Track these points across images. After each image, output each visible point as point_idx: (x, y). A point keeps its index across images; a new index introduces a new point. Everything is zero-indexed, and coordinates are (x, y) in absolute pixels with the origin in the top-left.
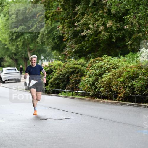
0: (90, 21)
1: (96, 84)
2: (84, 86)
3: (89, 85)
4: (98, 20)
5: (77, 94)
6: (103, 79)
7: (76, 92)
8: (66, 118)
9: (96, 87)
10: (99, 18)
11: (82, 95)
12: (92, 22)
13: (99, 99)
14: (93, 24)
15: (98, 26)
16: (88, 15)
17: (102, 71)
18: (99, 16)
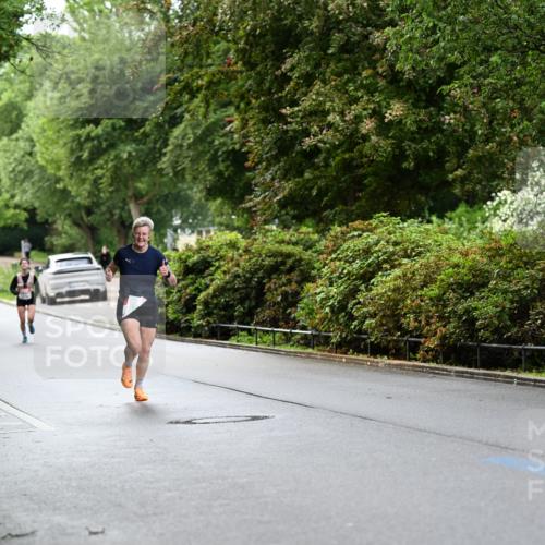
0: (333, 101)
1: (350, 306)
2: (311, 313)
3: (327, 310)
4: (356, 100)
5: (288, 339)
6: (374, 292)
7: (285, 334)
8: (254, 418)
9: (351, 318)
10: (359, 94)
11: (307, 342)
12: (338, 104)
13: (361, 357)
14: (342, 114)
15: (358, 119)
16: (324, 82)
17: (369, 265)
18: (362, 86)
